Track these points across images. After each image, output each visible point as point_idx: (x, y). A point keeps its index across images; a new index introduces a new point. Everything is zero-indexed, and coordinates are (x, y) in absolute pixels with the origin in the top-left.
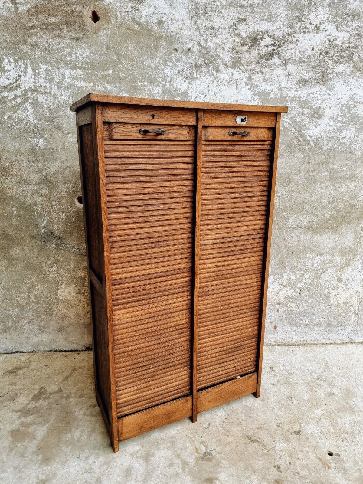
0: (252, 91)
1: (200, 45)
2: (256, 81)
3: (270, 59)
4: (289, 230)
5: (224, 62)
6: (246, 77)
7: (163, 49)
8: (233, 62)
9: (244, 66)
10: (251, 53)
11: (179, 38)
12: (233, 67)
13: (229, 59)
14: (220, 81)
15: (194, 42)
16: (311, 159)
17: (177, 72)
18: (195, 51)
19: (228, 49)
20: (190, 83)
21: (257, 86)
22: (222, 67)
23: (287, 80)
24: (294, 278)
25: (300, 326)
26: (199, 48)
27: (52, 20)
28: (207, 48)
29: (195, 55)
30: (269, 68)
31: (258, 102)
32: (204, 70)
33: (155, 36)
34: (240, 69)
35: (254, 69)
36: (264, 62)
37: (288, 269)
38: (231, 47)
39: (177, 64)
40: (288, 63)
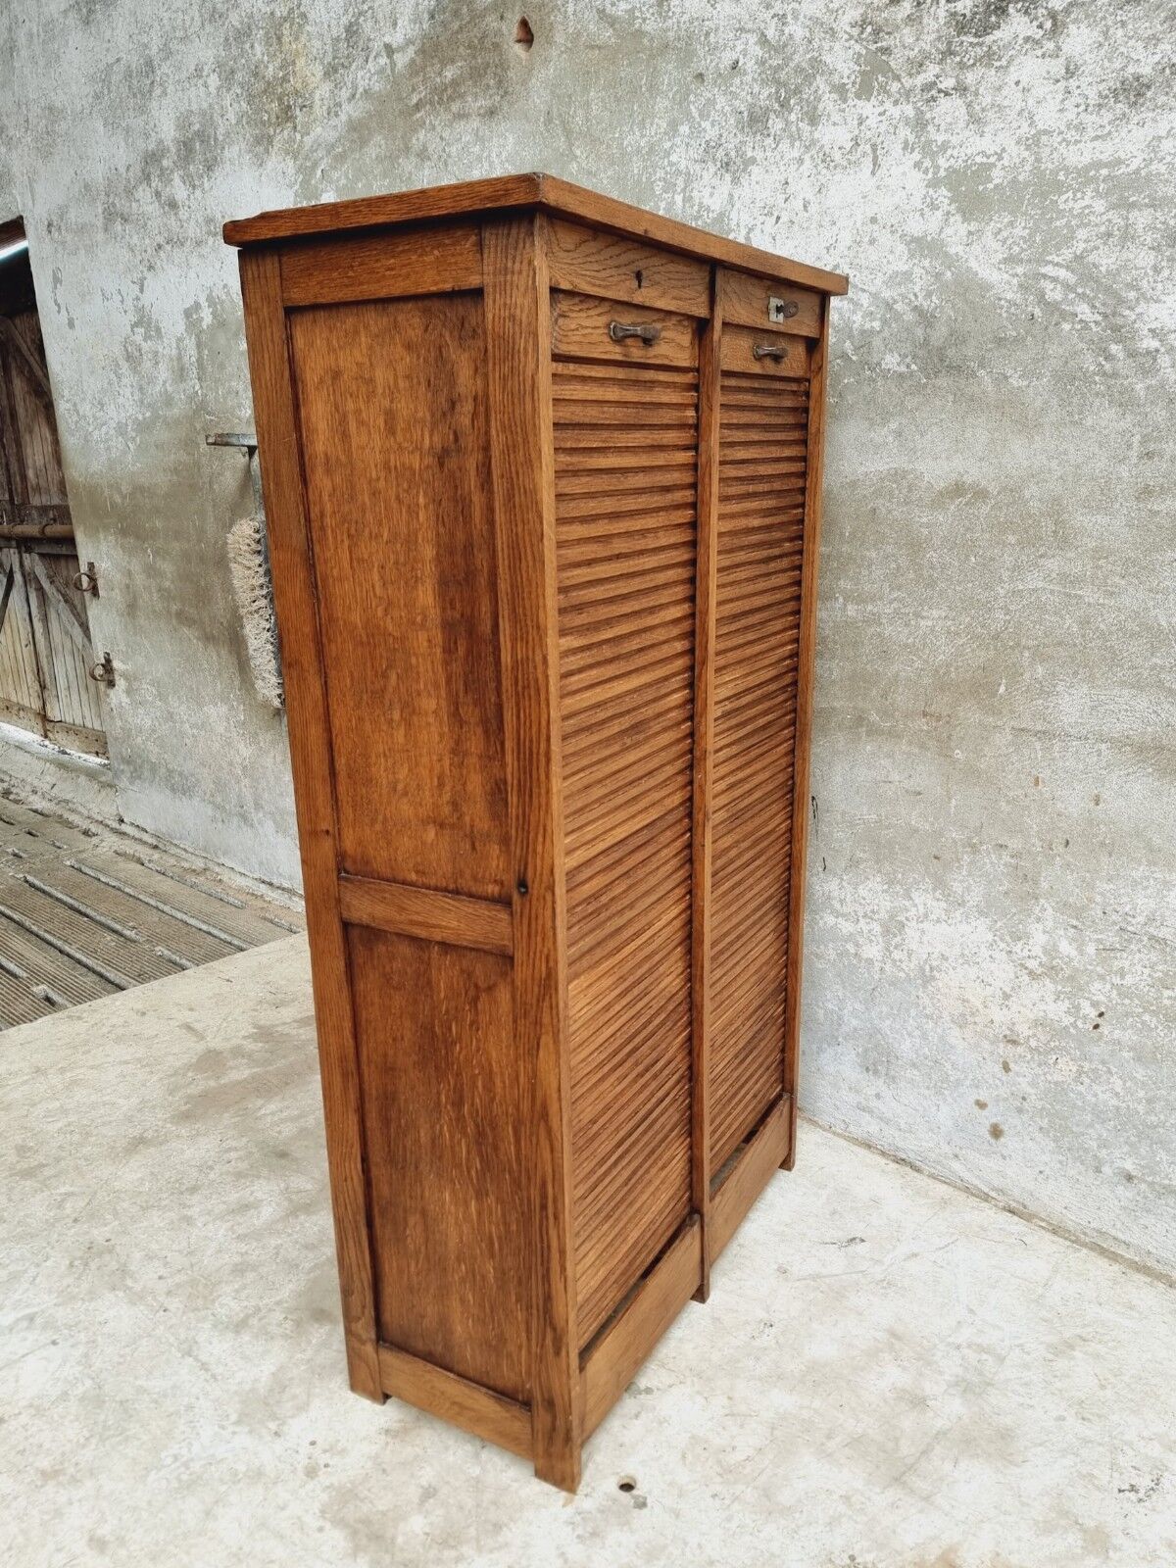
0: (926, 172)
1: (763, 41)
2: (942, 127)
3: (993, 28)
4: (1057, 745)
5: (836, 78)
6: (907, 122)
7: (669, 84)
8: (863, 73)
9: (898, 78)
10: (925, 21)
11: (707, 34)
12: (865, 91)
13: (851, 65)
14: (821, 155)
15: (749, 36)
16: (1160, 439)
17: (701, 151)
18: (749, 65)
19: (848, 29)
20: (736, 181)
21: (944, 147)
22: (828, 102)
23: (1060, 96)
24: (1074, 953)
25: (1098, 1170)
26: (760, 54)
27: (449, 73)
28: (785, 45)
29: (749, 78)
30: (989, 65)
31: (948, 213)
32: (776, 125)
33: (651, 48)
34: (886, 92)
35: (935, 83)
36: (971, 43)
37: (1050, 910)
38: (859, 18)
39: (703, 124)
40: (1065, 25)
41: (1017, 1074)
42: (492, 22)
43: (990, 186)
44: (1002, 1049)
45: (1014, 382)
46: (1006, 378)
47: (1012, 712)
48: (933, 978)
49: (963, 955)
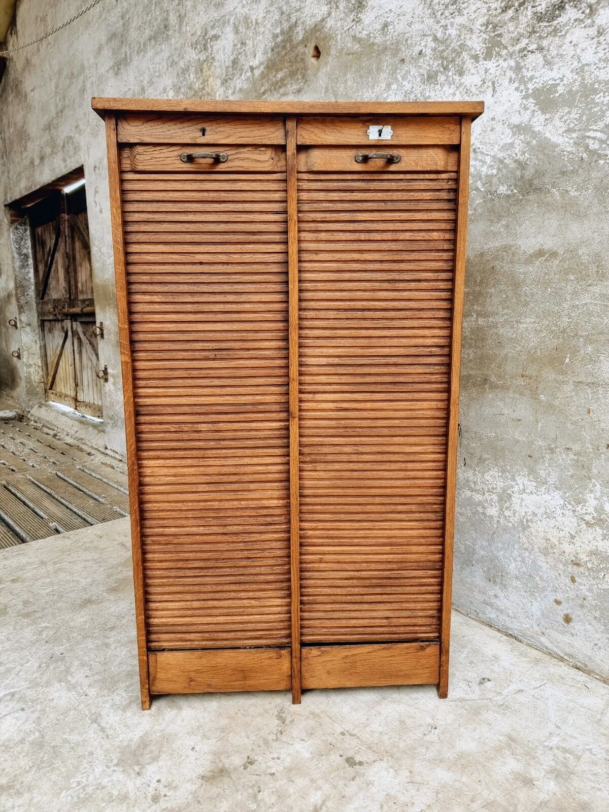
0: (522, 91)
1: (435, 39)
2: (531, 68)
3: (557, 17)
4: (601, 390)
5: (473, 52)
6: (511, 68)
7: (387, 66)
8: (487, 48)
9: (506, 48)
10: (520, 18)
11: (407, 40)
12: (488, 56)
13: (481, 44)
15: (428, 38)
18: (428, 52)
19: (480, 28)
21: (531, 79)
22: (469, 64)
23: (595, 46)
26: (434, 45)
27: (279, 76)
28: (447, 39)
29: (428, 58)
30: (555, 36)
31: (534, 111)
32: (441, 78)
33: (378, 51)
34: (501, 56)
35: (526, 48)
36: (545, 26)
37: (598, 486)
38: (485, 22)
39: (404, 83)
40: (596, 10)
41: (580, 584)
42: (301, 49)
43: (557, 95)
44: (571, 568)
45: (573, 193)
46: (567, 192)
47: (573, 372)
48: (529, 527)
49: (546, 513)
